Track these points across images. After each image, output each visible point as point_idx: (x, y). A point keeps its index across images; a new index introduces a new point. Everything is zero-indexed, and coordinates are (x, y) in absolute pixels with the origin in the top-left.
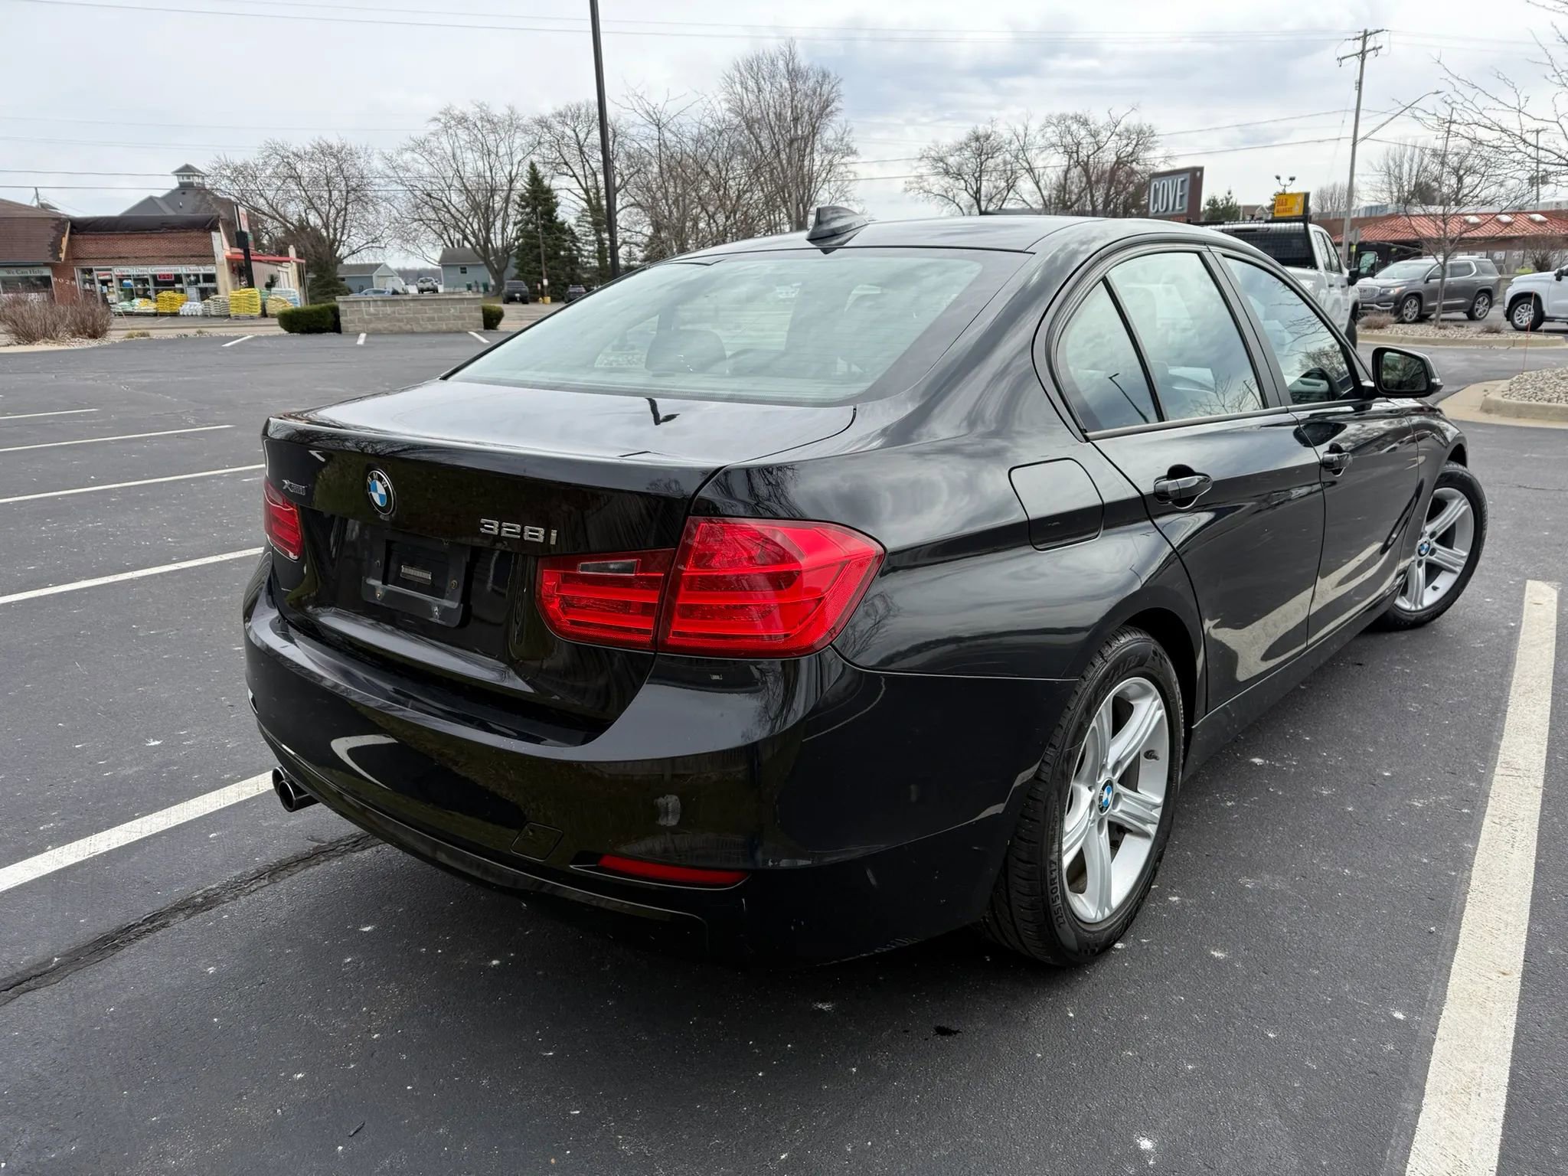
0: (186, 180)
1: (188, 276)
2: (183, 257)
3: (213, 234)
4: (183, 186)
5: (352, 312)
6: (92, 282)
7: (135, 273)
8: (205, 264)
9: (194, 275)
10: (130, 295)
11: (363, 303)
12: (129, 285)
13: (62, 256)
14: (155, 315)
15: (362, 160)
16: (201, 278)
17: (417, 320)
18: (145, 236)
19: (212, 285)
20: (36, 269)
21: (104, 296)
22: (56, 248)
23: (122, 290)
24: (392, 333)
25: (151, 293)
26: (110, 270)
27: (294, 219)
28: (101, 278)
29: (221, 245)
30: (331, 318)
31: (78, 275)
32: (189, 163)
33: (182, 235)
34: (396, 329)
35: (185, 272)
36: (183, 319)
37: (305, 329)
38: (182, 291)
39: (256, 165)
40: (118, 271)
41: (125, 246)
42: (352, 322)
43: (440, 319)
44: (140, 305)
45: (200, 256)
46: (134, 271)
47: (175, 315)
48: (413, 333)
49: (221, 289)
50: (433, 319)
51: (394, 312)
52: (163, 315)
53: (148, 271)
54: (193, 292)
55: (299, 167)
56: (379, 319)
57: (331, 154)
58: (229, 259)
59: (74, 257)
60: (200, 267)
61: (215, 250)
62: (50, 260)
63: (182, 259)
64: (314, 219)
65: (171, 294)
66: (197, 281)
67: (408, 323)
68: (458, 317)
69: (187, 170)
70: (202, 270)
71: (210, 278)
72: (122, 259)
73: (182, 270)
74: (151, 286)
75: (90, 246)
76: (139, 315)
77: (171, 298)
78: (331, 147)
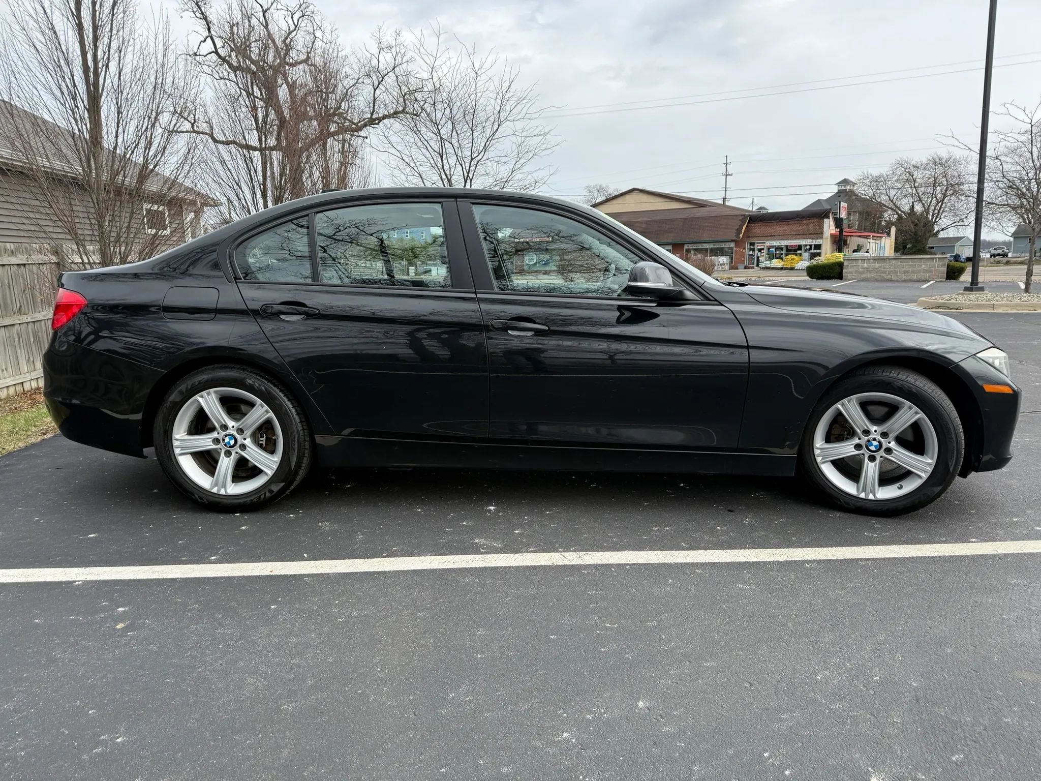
0: (843, 188)
1: (806, 245)
2: (806, 234)
3: (825, 220)
4: (840, 191)
5: (851, 267)
6: (753, 250)
7: (777, 245)
8: (817, 239)
9: (809, 245)
10: (771, 257)
11: (860, 261)
12: (772, 251)
13: (741, 236)
14: (781, 269)
15: (962, 166)
16: (813, 246)
17: (896, 272)
18: (786, 223)
19: (818, 251)
20: (727, 243)
21: (758, 258)
22: (739, 231)
23: (768, 254)
24: (877, 280)
25: (783, 256)
26: (764, 243)
27: (907, 208)
28: (759, 247)
29: (829, 227)
30: (837, 270)
31: (747, 246)
32: (847, 178)
33: (808, 221)
34: (880, 278)
35: (804, 243)
36: (797, 271)
37: (820, 276)
38: (801, 255)
39: (887, 176)
40: (768, 243)
41: (774, 229)
42: (851, 273)
43: (913, 272)
44: (776, 263)
45: (815, 234)
46: (776, 243)
47: (792, 269)
48: (891, 280)
49: (823, 254)
50: (908, 272)
51: (881, 267)
52: (786, 269)
53: (784, 243)
54: (806, 255)
55: (915, 174)
56: (870, 272)
57: (941, 164)
58: (832, 235)
59: (747, 236)
60: (814, 241)
61: (825, 230)
62: (735, 238)
63: (804, 236)
64: (918, 208)
65: (793, 256)
66: (810, 249)
67: (889, 274)
68: (926, 270)
69: (845, 182)
70: (814, 242)
71: (818, 247)
72: (771, 237)
73: (803, 242)
74: (784, 252)
75: (757, 230)
76: (773, 268)
77: (792, 259)
78: (940, 159)
